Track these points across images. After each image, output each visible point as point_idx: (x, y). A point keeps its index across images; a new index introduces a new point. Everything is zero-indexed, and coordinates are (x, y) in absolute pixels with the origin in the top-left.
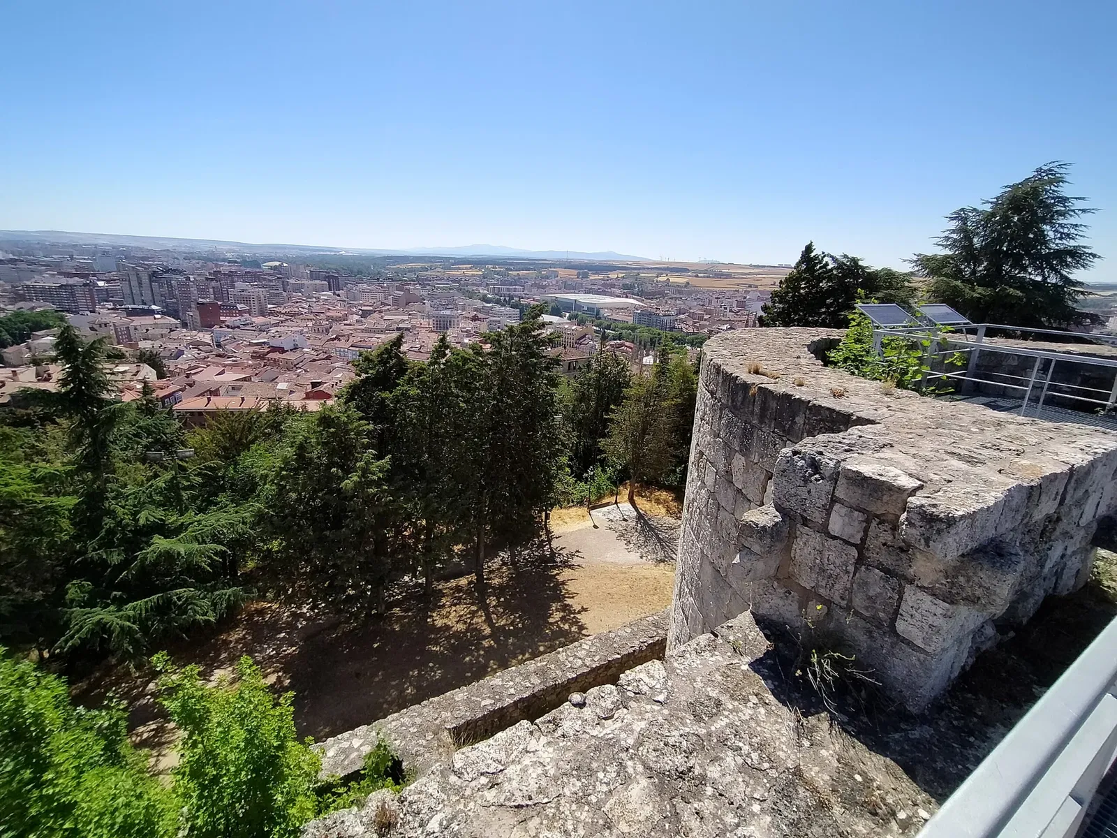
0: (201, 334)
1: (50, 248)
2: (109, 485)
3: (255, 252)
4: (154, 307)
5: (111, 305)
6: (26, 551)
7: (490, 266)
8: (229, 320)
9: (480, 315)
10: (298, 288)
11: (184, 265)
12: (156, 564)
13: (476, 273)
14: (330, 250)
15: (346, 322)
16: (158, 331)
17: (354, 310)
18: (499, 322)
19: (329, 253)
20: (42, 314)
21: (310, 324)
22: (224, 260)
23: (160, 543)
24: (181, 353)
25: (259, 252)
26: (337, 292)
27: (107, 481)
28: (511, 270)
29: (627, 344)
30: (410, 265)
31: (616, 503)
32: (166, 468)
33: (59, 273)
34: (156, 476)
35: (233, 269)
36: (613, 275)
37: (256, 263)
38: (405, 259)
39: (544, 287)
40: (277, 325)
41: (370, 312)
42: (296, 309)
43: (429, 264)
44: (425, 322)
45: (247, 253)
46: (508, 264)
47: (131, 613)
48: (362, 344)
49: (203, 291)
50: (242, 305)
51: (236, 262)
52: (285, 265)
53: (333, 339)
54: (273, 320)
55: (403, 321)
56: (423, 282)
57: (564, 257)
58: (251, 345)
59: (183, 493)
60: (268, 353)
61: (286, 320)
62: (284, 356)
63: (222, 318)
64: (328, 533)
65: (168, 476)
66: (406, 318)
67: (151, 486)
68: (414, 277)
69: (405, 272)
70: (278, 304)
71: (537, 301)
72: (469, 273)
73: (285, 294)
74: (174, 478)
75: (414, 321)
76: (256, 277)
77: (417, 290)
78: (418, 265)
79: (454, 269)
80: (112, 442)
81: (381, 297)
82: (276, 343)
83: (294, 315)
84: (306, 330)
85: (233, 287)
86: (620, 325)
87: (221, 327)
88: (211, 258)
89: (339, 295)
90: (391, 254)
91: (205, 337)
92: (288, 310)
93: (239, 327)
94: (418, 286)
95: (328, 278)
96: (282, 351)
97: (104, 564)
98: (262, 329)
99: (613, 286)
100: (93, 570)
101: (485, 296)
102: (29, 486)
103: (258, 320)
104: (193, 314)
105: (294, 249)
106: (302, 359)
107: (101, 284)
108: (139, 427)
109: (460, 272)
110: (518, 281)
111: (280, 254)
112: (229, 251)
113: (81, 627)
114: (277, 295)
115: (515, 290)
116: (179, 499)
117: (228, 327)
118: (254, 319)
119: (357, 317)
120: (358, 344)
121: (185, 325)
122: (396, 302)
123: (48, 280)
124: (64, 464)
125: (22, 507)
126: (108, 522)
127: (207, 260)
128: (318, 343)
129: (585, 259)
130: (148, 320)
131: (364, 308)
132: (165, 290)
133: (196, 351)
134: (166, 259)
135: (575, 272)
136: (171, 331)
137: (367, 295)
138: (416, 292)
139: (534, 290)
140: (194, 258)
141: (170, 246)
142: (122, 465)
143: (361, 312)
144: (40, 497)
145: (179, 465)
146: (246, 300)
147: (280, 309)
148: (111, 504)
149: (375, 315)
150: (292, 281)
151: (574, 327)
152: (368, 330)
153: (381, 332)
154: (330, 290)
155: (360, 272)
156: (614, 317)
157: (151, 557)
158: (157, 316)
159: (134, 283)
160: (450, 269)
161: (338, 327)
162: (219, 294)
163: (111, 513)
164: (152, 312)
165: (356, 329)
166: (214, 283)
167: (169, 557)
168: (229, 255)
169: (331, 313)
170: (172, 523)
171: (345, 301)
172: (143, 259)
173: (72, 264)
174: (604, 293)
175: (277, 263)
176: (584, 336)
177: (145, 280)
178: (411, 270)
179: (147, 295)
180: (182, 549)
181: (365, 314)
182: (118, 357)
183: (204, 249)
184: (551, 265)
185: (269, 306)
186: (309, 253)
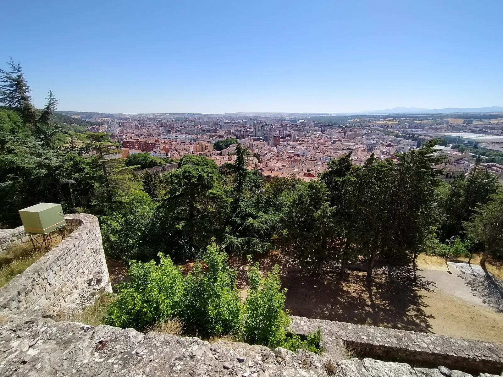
0: (273, 148)
1: (238, 118)
2: (241, 197)
4: (261, 138)
5: (249, 137)
6: (219, 213)
7: (403, 119)
8: (282, 143)
9: (392, 144)
10: (309, 131)
11: (272, 122)
12: (248, 227)
13: (394, 122)
14: (324, 114)
15: (325, 145)
16: (261, 146)
17: (330, 140)
18: (403, 148)
19: (323, 116)
20: (233, 139)
21: (311, 146)
22: (285, 120)
23: (251, 220)
24: (266, 154)
25: (297, 116)
26: (324, 132)
27: (241, 196)
28: (416, 120)
29: (498, 165)
30: (359, 120)
31: (469, 263)
32: (256, 194)
33: (238, 126)
34: (253, 197)
35: (287, 123)
36: (494, 121)
37: (295, 121)
38: (358, 117)
39: (437, 129)
40: (298, 145)
41: (336, 141)
42: (307, 139)
43: (369, 119)
44: (361, 146)
45: (293, 117)
46: (415, 117)
47: (240, 241)
48: (331, 155)
49: (276, 132)
50: (288, 137)
51: (289, 121)
52: (305, 121)
53: (318, 152)
54: (298, 143)
55: (351, 145)
56: (363, 127)
57: (455, 112)
58: (288, 153)
59: (260, 204)
60: (294, 156)
61: (302, 143)
62: (299, 158)
63: (280, 142)
64: (305, 233)
65: (256, 197)
66: (353, 144)
67: (251, 200)
68: (360, 125)
69: (355, 123)
70: (300, 137)
71: (431, 137)
72: (391, 122)
73: (303, 133)
74: (258, 199)
75: (356, 146)
76: (294, 126)
77: (361, 131)
78: (363, 119)
79: (382, 121)
80: (244, 183)
81: (342, 134)
82: (297, 153)
83: (305, 141)
84: (309, 148)
85: (286, 130)
86: (494, 153)
87: (279, 146)
88: (281, 119)
89: (324, 134)
90: (350, 115)
91: (274, 149)
92: (303, 140)
93: (285, 146)
94: (361, 130)
95: (321, 126)
96: (299, 156)
97: (236, 222)
98: (293, 147)
99: (494, 128)
100: (233, 224)
101: (398, 134)
102: (223, 193)
103: (292, 143)
104: (272, 140)
105: (310, 115)
106: (305, 159)
107: (248, 129)
108: (252, 179)
109: (385, 122)
110: (421, 126)
111: (305, 117)
113: (227, 241)
114: (300, 133)
115: (417, 131)
116: (258, 206)
117: (282, 145)
118: (291, 143)
119: (330, 143)
120: (329, 155)
121: (268, 144)
122: (349, 137)
123: (235, 129)
124: (231, 188)
125: (220, 199)
126: (239, 209)
127: (280, 120)
128: (312, 153)
129: (472, 112)
130: (258, 142)
131: (334, 139)
132: (265, 132)
133: (270, 154)
135: (463, 120)
136: (264, 146)
137: (336, 133)
138: (360, 132)
139: (430, 131)
141: (269, 115)
142: (245, 191)
143: (332, 141)
144: (224, 197)
145: (260, 195)
146: (289, 135)
147: (300, 139)
148: (240, 203)
149: (339, 142)
150: (307, 128)
151: (455, 153)
152: (334, 149)
153: (340, 150)
154: (321, 131)
155: (335, 123)
156: (490, 148)
157: (248, 225)
158: (261, 141)
159: (257, 129)
160: (379, 121)
161: (322, 147)
162: (281, 133)
163: (240, 206)
164: (260, 139)
165: (329, 149)
166: (280, 129)
167: (252, 225)
168: (287, 118)
169: (320, 141)
170: (255, 214)
171: (326, 136)
172: (261, 120)
173: (242, 123)
174: (484, 133)
175: (303, 121)
176: (462, 159)
177: (260, 128)
178: (359, 122)
179: (259, 134)
180: (256, 224)
181: (334, 142)
182: (249, 155)
183: (280, 116)
184: (444, 117)
185: (297, 138)
186: (315, 116)
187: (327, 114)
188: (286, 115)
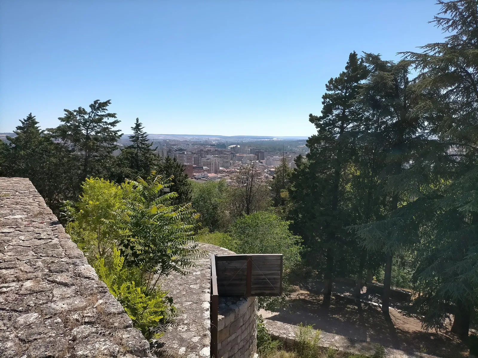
3: (227, 140)
8: (197, 174)
14: (267, 138)
19: (267, 140)
22: (209, 145)
25: (229, 140)
26: (261, 161)
35: (211, 149)
37: (225, 146)
42: (233, 170)
45: (223, 141)
50: (206, 167)
52: (239, 146)
63: (195, 174)
70: (227, 167)
73: (231, 162)
85: (205, 157)
87: (192, 179)
88: (205, 144)
89: (262, 163)
92: (229, 170)
93: (200, 179)
95: (258, 153)
105: (248, 138)
111: (240, 141)
112: (216, 140)
114: (227, 162)
117: (195, 178)
118: (209, 175)
127: (202, 145)
131: (272, 170)
134: (183, 145)
140: (196, 144)
141: (188, 139)
143: (269, 172)
146: (209, 164)
147: (225, 170)
150: (238, 155)
155: (277, 149)
162: (197, 161)
166: (195, 155)
168: (214, 143)
171: (263, 166)
172: (174, 145)
175: (234, 146)
177: (165, 154)
183: (204, 139)
185: (221, 168)
186: (256, 140)
187: (272, 138)
188: (214, 139)
